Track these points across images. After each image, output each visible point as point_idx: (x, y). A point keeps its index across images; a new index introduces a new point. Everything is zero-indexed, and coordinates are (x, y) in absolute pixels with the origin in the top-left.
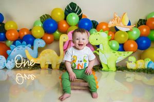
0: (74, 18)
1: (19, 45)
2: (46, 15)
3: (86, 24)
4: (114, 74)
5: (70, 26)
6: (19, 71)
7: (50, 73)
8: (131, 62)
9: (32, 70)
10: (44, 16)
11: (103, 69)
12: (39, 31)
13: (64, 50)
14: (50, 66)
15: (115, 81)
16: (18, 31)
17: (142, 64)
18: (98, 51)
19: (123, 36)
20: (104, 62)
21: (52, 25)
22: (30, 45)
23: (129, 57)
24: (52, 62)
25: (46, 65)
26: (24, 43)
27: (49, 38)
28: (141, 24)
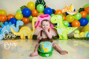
0: (41, 7)
1: (7, 24)
2: (24, 6)
3: (49, 11)
4: (67, 41)
5: (39, 12)
6: (6, 41)
7: (27, 42)
8: (77, 34)
9: (15, 40)
10: (23, 6)
11: (59, 38)
12: (19, 16)
13: (35, 27)
14: (27, 37)
15: (67, 45)
16: (7, 16)
17: (83, 35)
18: (56, 27)
19: (71, 18)
20: (60, 34)
21: (27, 12)
22: (14, 24)
23: (75, 31)
24: (28, 34)
25: (24, 36)
26: (10, 23)
27: (26, 20)
28: (81, 11)
